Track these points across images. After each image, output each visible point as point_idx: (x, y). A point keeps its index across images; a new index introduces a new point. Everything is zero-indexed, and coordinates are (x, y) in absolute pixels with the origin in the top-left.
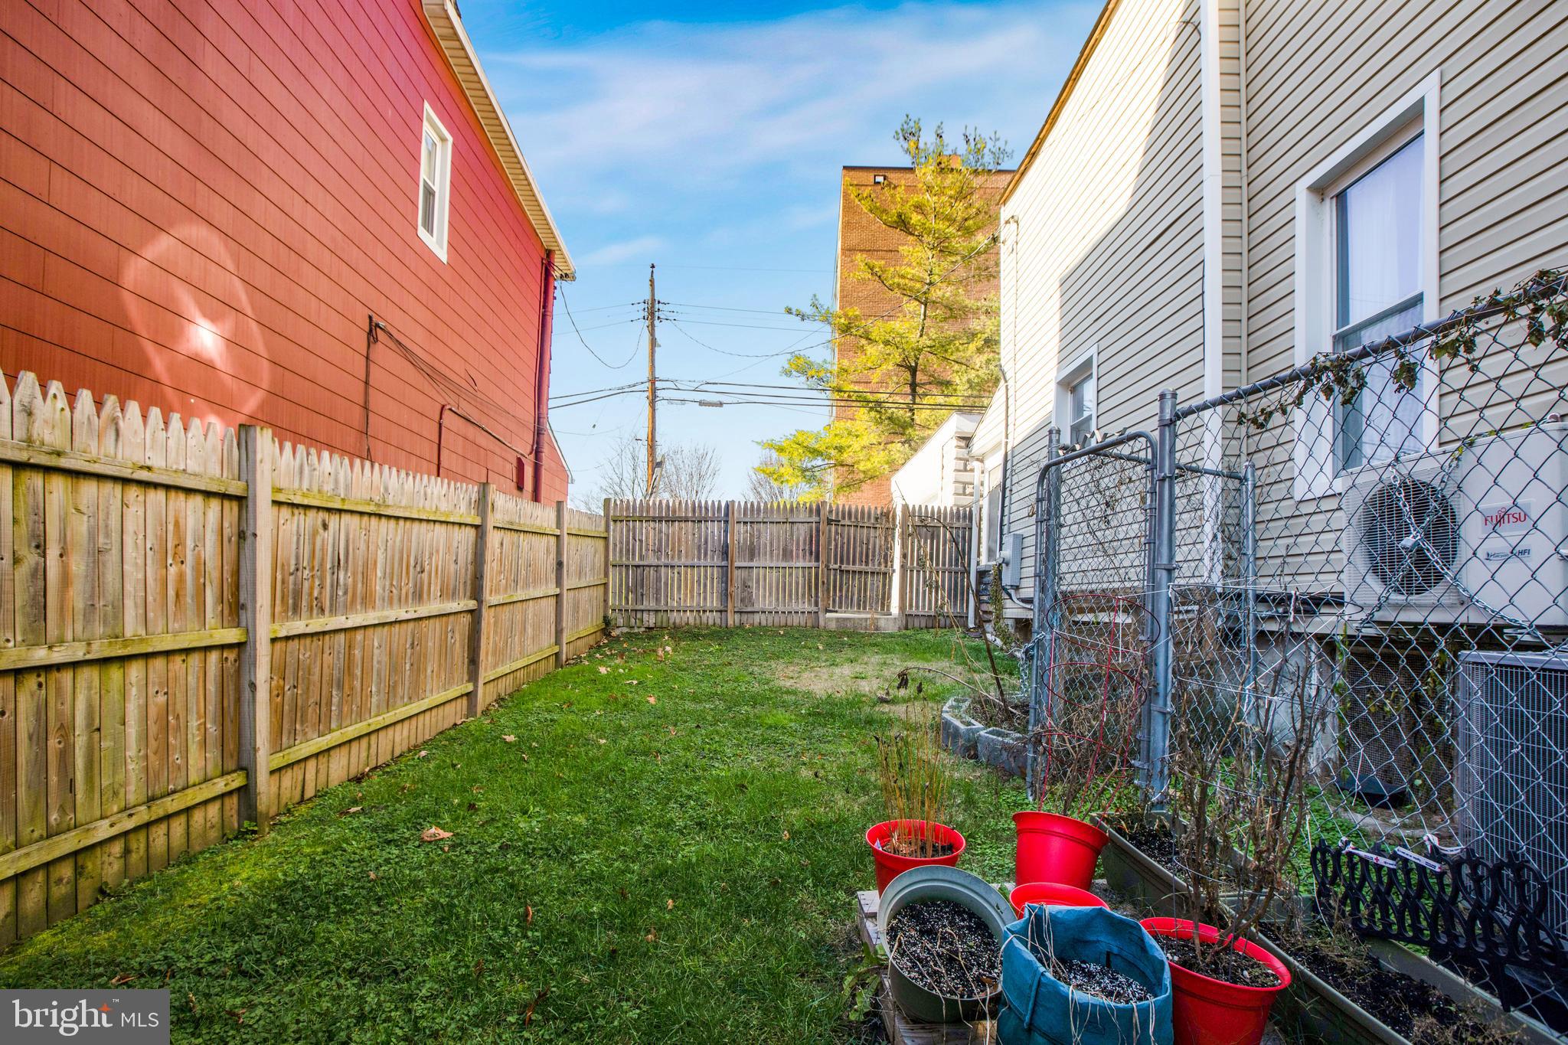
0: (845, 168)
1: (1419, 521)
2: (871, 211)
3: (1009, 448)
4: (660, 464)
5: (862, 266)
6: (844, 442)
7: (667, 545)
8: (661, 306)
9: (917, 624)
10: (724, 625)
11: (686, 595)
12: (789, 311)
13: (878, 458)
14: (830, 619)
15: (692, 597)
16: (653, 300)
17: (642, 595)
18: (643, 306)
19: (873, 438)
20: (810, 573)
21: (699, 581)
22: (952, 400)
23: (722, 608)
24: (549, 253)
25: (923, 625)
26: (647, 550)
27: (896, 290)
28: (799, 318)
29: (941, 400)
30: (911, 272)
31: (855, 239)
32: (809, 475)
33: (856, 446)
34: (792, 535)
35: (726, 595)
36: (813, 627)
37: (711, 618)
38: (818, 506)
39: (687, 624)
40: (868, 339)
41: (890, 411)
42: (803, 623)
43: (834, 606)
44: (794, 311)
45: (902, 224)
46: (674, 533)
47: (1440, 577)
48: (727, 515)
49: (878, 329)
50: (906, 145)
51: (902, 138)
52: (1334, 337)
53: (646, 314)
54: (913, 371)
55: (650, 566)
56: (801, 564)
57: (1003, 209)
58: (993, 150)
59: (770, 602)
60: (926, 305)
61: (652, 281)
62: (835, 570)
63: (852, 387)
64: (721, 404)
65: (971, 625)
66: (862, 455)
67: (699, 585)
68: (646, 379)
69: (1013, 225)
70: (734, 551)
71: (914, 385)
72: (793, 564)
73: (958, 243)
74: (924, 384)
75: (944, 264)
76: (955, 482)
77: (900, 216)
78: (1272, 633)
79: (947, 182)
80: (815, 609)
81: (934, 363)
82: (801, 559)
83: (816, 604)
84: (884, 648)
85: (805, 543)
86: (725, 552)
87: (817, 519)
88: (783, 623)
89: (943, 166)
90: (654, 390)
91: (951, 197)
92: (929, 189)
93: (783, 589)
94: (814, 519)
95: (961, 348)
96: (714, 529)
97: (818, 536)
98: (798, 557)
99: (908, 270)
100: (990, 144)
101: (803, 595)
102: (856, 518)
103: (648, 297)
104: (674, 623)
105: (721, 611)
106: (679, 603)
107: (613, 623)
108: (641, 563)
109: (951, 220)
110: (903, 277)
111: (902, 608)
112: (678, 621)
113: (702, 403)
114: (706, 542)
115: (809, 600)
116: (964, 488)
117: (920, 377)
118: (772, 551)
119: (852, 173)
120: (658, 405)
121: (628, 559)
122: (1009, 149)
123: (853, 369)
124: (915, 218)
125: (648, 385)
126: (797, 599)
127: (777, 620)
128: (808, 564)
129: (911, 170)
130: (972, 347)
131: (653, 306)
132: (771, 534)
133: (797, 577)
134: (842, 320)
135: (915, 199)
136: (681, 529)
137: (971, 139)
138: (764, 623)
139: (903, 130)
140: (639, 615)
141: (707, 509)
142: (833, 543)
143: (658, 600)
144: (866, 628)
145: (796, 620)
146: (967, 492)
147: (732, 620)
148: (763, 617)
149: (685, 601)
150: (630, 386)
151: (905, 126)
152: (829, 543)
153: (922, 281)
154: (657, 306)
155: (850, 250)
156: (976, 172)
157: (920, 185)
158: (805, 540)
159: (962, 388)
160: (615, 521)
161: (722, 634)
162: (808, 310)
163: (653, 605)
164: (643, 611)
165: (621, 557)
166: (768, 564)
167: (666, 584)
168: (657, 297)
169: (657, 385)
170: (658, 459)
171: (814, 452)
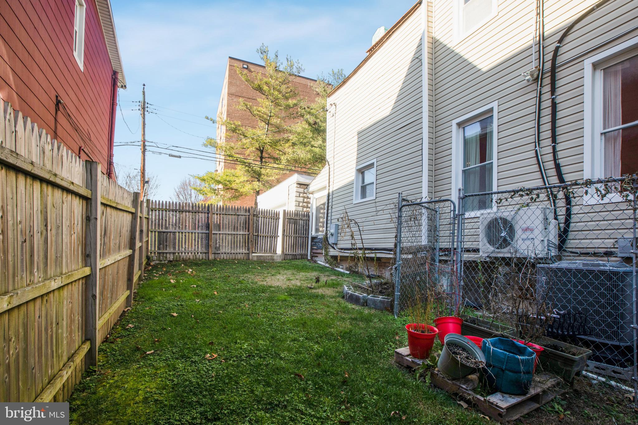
0: (230, 57)
1: (505, 229)
2: (246, 81)
3: (331, 191)
4: (147, 182)
5: (242, 103)
6: (232, 179)
7: (179, 223)
8: (149, 105)
9: (288, 258)
10: (207, 259)
11: (189, 245)
12: (207, 118)
13: (248, 187)
14: (254, 256)
15: (192, 246)
16: (144, 102)
17: (166, 246)
18: (138, 103)
19: (246, 179)
20: (245, 237)
21: (195, 240)
22: (280, 166)
23: (206, 251)
24: (115, 73)
25: (291, 258)
26: (169, 224)
27: (257, 117)
28: (212, 122)
29: (276, 166)
30: (264, 110)
31: (233, 90)
32: (216, 192)
33: (238, 181)
34: (238, 220)
35: (208, 246)
36: (247, 259)
37: (200, 256)
38: (249, 208)
39: (189, 259)
40: (244, 135)
41: (254, 168)
42: (242, 258)
43: (255, 251)
44: (209, 118)
45: (259, 89)
46: (183, 217)
47: (509, 244)
48: (208, 210)
49: (250, 132)
50: (262, 56)
51: (260, 53)
52: (463, 170)
53: (140, 108)
54: (262, 152)
55: (170, 232)
56: (241, 233)
57: (328, 99)
58: (297, 67)
59: (228, 249)
60: (268, 125)
61: (144, 92)
62: (256, 235)
63: (237, 156)
64: (180, 157)
65: (309, 258)
66: (240, 186)
67: (195, 241)
68: (140, 140)
69: (334, 106)
70: (212, 226)
71: (262, 158)
72: (238, 233)
73: (283, 102)
74: (266, 158)
75: (277, 110)
76: (296, 201)
77: (259, 86)
78: (443, 260)
79: (279, 76)
80: (248, 252)
81: (270, 150)
82: (242, 231)
83: (248, 250)
84: (285, 268)
85: (243, 224)
86: (208, 227)
87: (249, 214)
88: (234, 258)
89: (277, 68)
90: (144, 146)
91: (280, 82)
92: (271, 77)
93: (234, 244)
94: (247, 214)
95: (282, 145)
96: (202, 216)
97: (249, 221)
98: (240, 229)
99: (262, 109)
100: (296, 65)
101: (243, 246)
102: (264, 214)
103: (142, 100)
104: (183, 258)
105: (205, 253)
106: (185, 249)
107: (151, 258)
108: (166, 231)
109: (280, 92)
110: (259, 111)
111: (283, 251)
112: (185, 257)
113: (171, 155)
114: (199, 222)
115: (245, 248)
116: (299, 204)
117: (265, 155)
118: (229, 227)
119: (233, 61)
120: (147, 153)
121: (159, 228)
122: (303, 68)
123: (236, 147)
124: (265, 88)
125: (142, 143)
126: (240, 247)
127: (231, 256)
128: (244, 233)
129: (264, 67)
130: (287, 145)
131: (144, 105)
132: (229, 220)
133: (240, 238)
134: (233, 126)
135: (265, 80)
136: (186, 215)
137: (289, 60)
138: (225, 258)
139: (261, 49)
140: (165, 255)
141: (199, 207)
142: (255, 224)
143: (174, 248)
144: (269, 260)
145: (239, 256)
146: (300, 205)
147: (211, 257)
148: (225, 255)
149: (188, 248)
150: (131, 142)
151: (262, 48)
152: (254, 224)
153: (267, 115)
154: (146, 105)
155: (231, 94)
156: (290, 75)
157: (267, 75)
158: (243, 223)
159: (284, 162)
160: (152, 210)
161: (208, 263)
163: (172, 250)
164: (167, 253)
165: (155, 228)
166: (227, 232)
167: (179, 241)
168: (146, 101)
169: (146, 143)
170: (146, 180)
171: (219, 182)
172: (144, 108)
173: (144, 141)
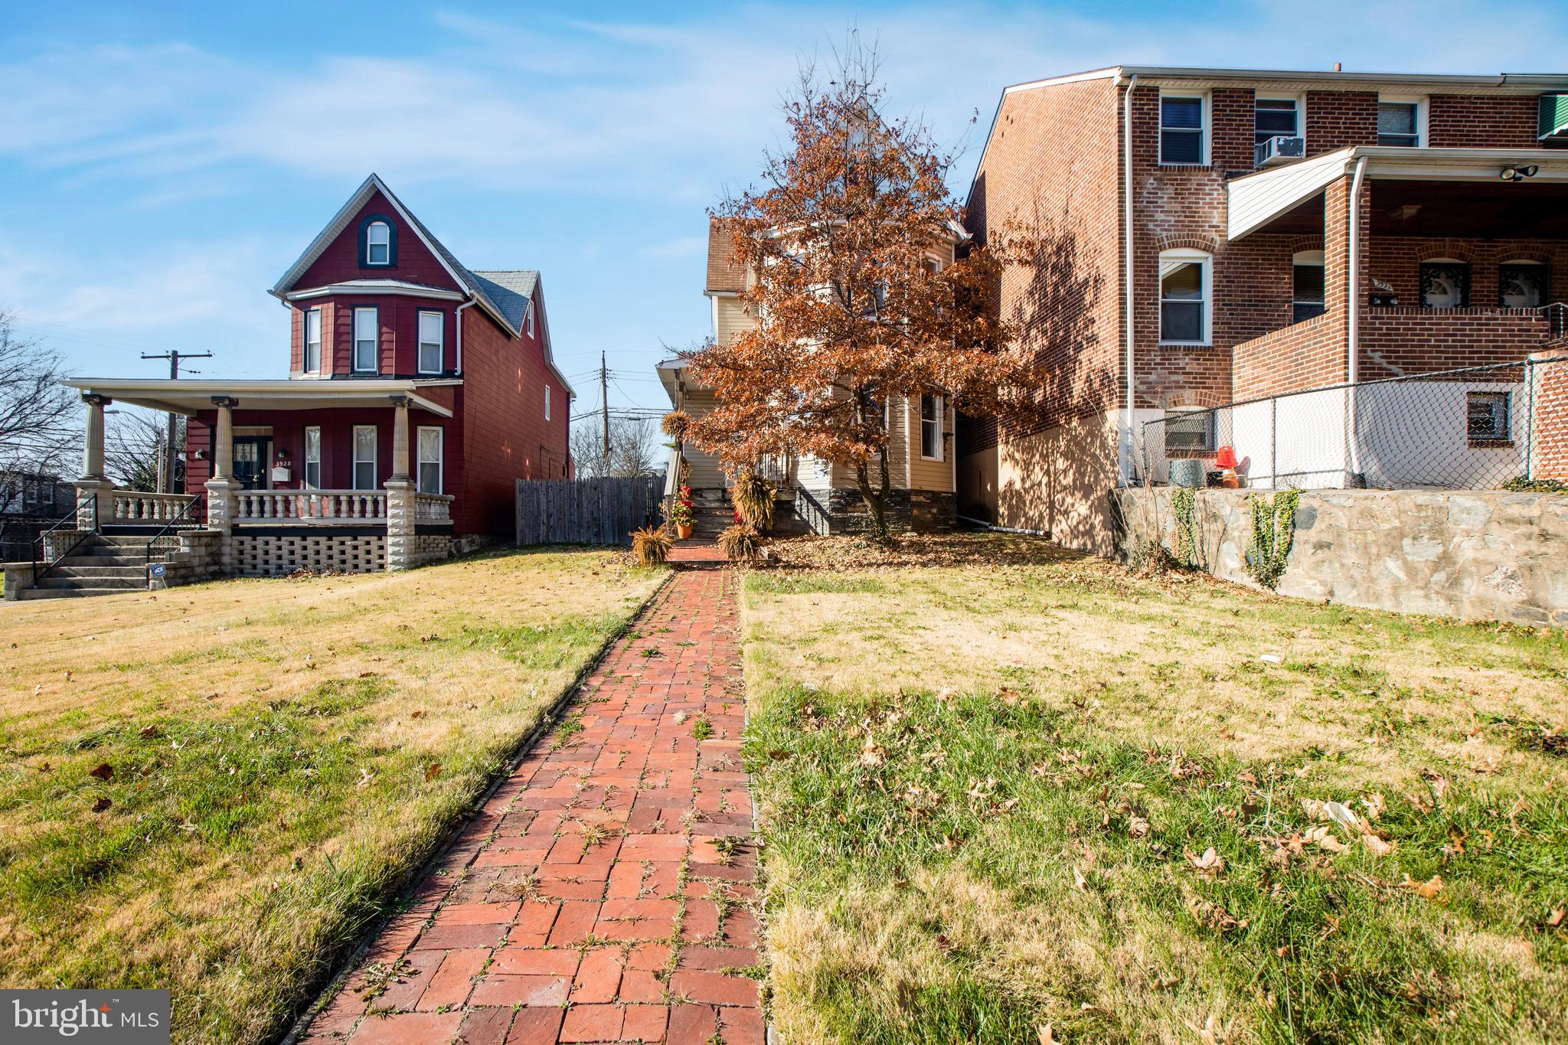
64: (640, 419)
90: (606, 413)
120: (610, 420)
125: (604, 410)
172: (604, 375)
173: (606, 408)
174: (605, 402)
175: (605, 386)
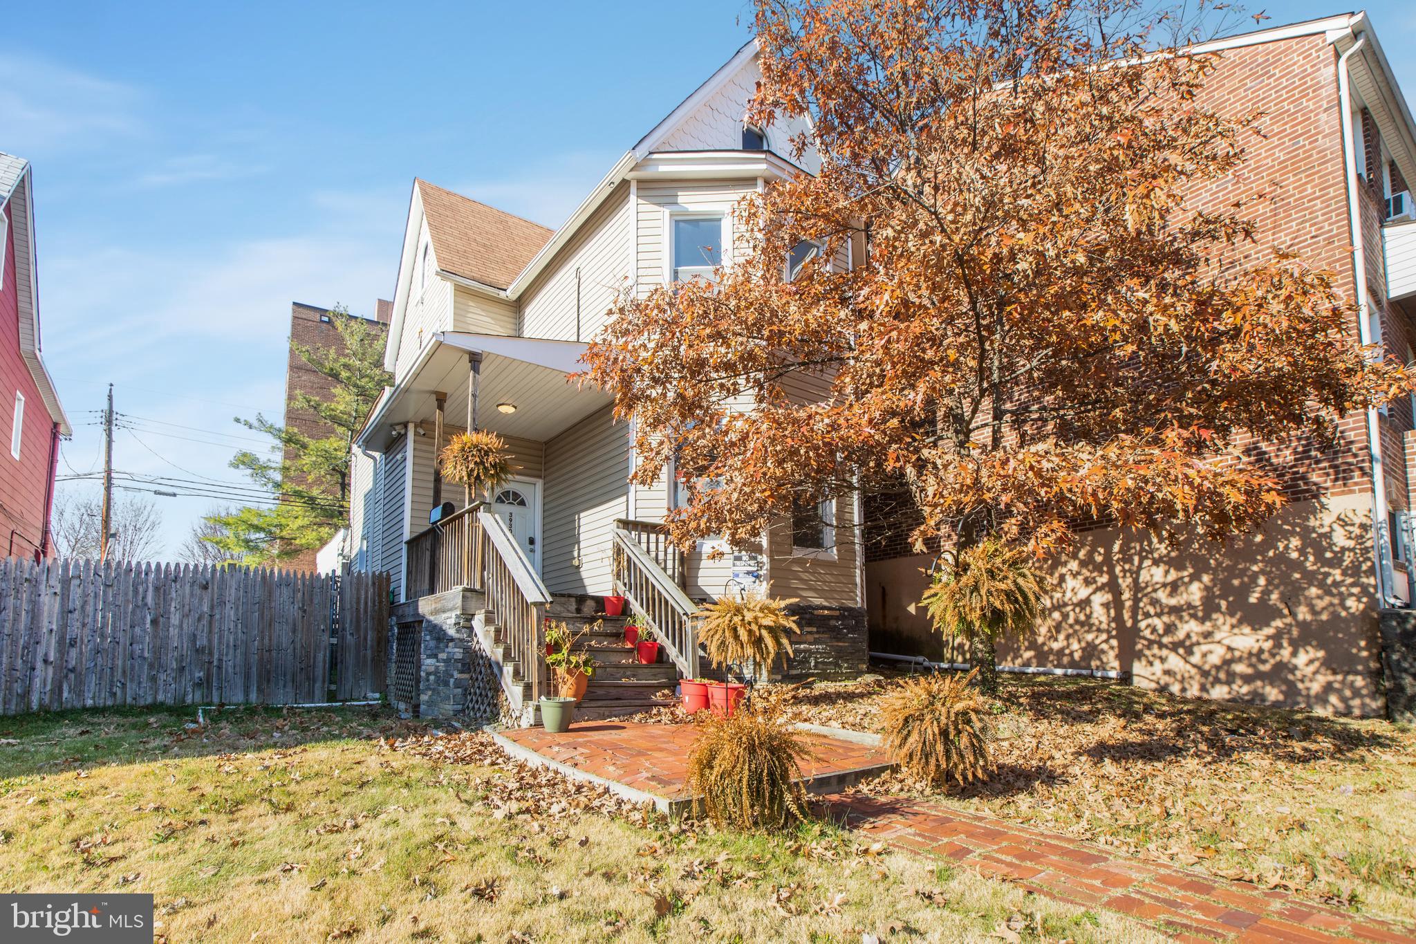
0: (294, 303)
4: (113, 536)
5: (300, 398)
6: (283, 521)
8: (118, 416)
12: (237, 420)
13: (310, 537)
16: (111, 411)
18: (100, 414)
19: (306, 521)
27: (329, 419)
30: (342, 408)
32: (251, 546)
33: (293, 525)
40: (304, 451)
44: (242, 420)
45: (333, 375)
49: (314, 445)
53: (103, 421)
54: (343, 475)
60: (352, 432)
61: (110, 397)
64: (175, 495)
66: (296, 534)
68: (101, 470)
71: (343, 486)
77: (332, 369)
90: (109, 479)
92: (355, 356)
99: (338, 407)
103: (106, 408)
109: (371, 381)
110: (333, 410)
113: (156, 493)
119: (300, 309)
120: (114, 490)
124: (344, 374)
125: (105, 474)
131: (110, 415)
134: (284, 435)
135: (343, 360)
150: (85, 474)
153: (350, 415)
154: (115, 416)
155: (296, 368)
157: (348, 352)
162: (255, 423)
168: (114, 409)
169: (113, 475)
170: (112, 531)
171: (258, 529)
172: (109, 422)
173: (109, 472)
174: (109, 462)
175: (109, 435)
